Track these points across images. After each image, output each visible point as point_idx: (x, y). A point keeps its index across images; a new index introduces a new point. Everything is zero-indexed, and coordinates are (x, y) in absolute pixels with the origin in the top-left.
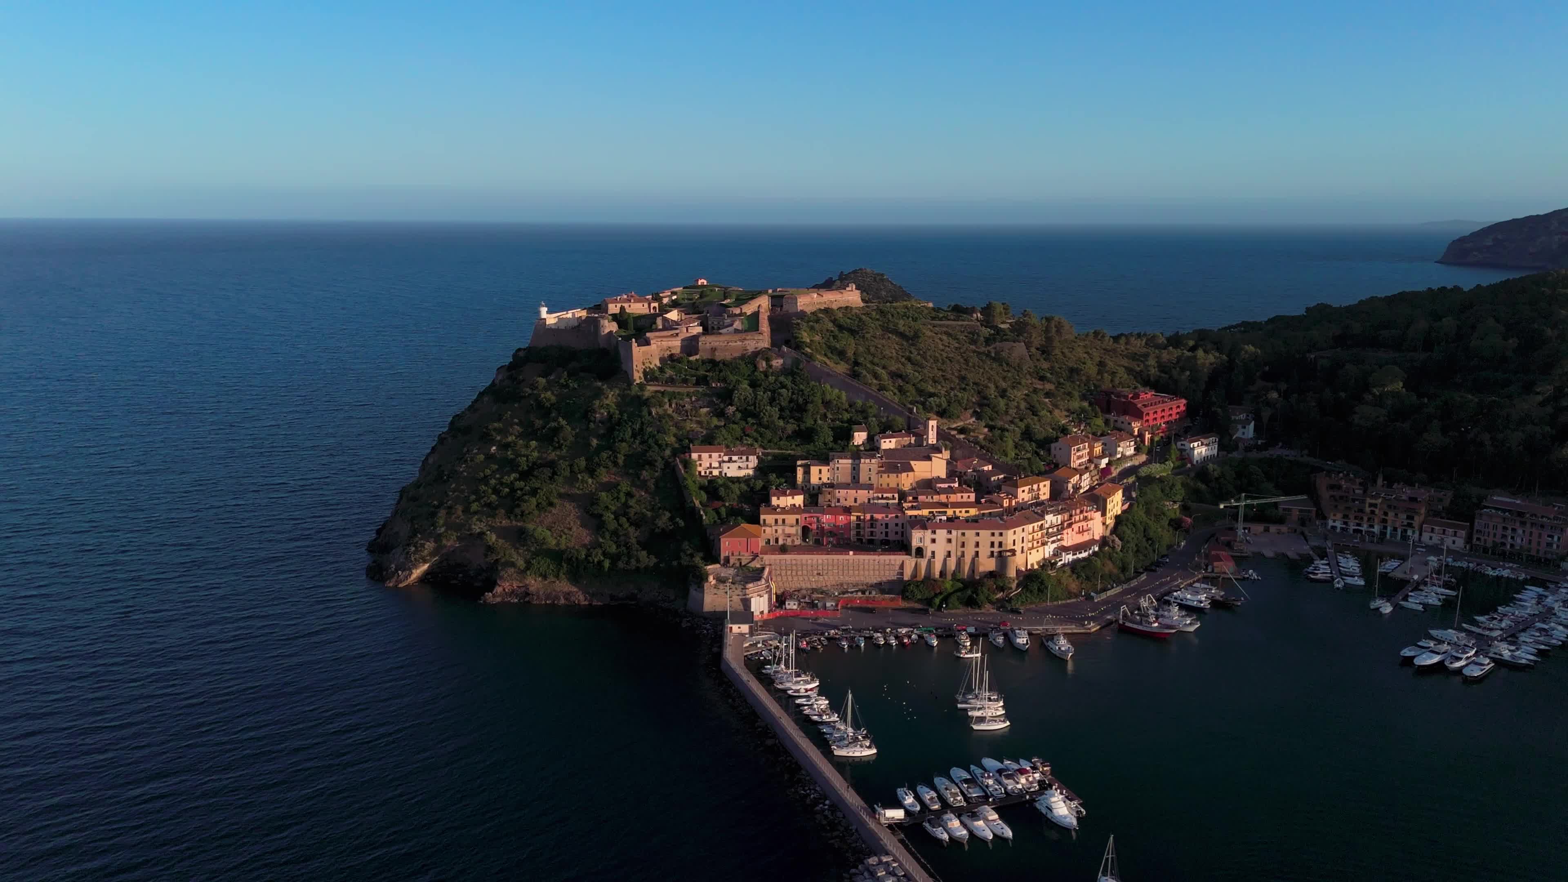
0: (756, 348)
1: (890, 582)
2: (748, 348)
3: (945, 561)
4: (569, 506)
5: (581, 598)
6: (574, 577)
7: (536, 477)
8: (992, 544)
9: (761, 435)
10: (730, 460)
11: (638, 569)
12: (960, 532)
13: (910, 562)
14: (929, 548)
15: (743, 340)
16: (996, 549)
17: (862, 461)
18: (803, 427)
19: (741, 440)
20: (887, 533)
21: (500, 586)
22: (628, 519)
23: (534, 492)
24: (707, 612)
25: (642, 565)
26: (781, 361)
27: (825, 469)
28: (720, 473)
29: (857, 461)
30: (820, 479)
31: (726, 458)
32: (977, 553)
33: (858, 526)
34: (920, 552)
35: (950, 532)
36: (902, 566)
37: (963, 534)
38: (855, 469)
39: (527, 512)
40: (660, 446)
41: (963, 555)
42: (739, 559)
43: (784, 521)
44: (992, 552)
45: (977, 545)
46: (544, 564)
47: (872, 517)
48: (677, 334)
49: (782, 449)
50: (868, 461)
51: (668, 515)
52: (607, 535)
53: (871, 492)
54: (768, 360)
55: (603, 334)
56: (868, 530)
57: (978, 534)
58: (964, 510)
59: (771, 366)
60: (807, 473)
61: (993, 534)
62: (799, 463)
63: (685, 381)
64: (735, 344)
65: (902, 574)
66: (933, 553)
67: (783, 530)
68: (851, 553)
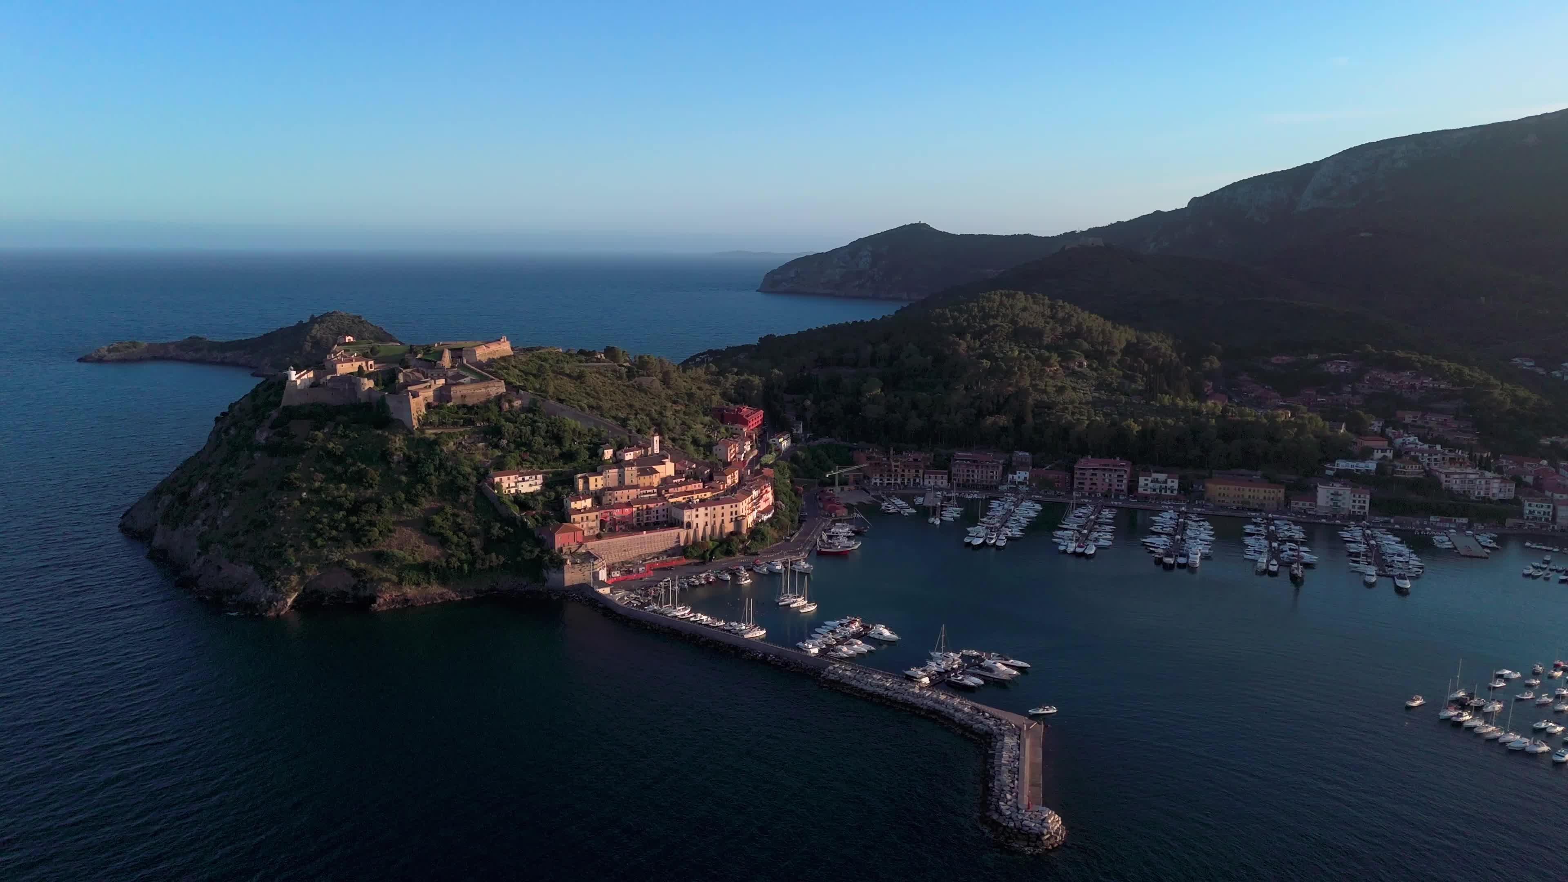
0: (497, 393)
1: (672, 549)
2: (491, 393)
3: (704, 529)
4: (407, 531)
5: (452, 595)
6: (443, 580)
7: (366, 512)
8: (732, 513)
9: (536, 460)
10: (523, 480)
11: (491, 568)
12: (713, 507)
13: (683, 533)
14: (695, 521)
15: (486, 388)
16: (734, 516)
17: (626, 469)
18: (564, 450)
19: (521, 464)
20: (657, 517)
21: (380, 597)
22: (465, 533)
23: (372, 524)
24: (568, 587)
25: (494, 564)
26: (520, 402)
27: (599, 478)
28: (517, 491)
29: (622, 470)
30: (596, 486)
31: (520, 479)
32: (723, 520)
33: (638, 514)
34: (689, 525)
35: (706, 509)
36: (678, 537)
37: (715, 509)
38: (621, 476)
39: (373, 539)
40: (463, 476)
41: (715, 523)
42: (570, 548)
43: (587, 518)
44: (732, 519)
45: (723, 515)
46: (414, 575)
47: (647, 507)
48: (430, 386)
49: (554, 468)
50: (630, 468)
51: (498, 525)
52: (453, 547)
53: (639, 490)
54: (510, 402)
55: (363, 390)
56: (645, 516)
57: (723, 508)
58: (703, 494)
59: (512, 407)
60: (586, 482)
61: (732, 507)
62: (579, 475)
63: (455, 424)
64: (480, 391)
65: (679, 542)
66: (697, 524)
67: (587, 525)
68: (645, 532)
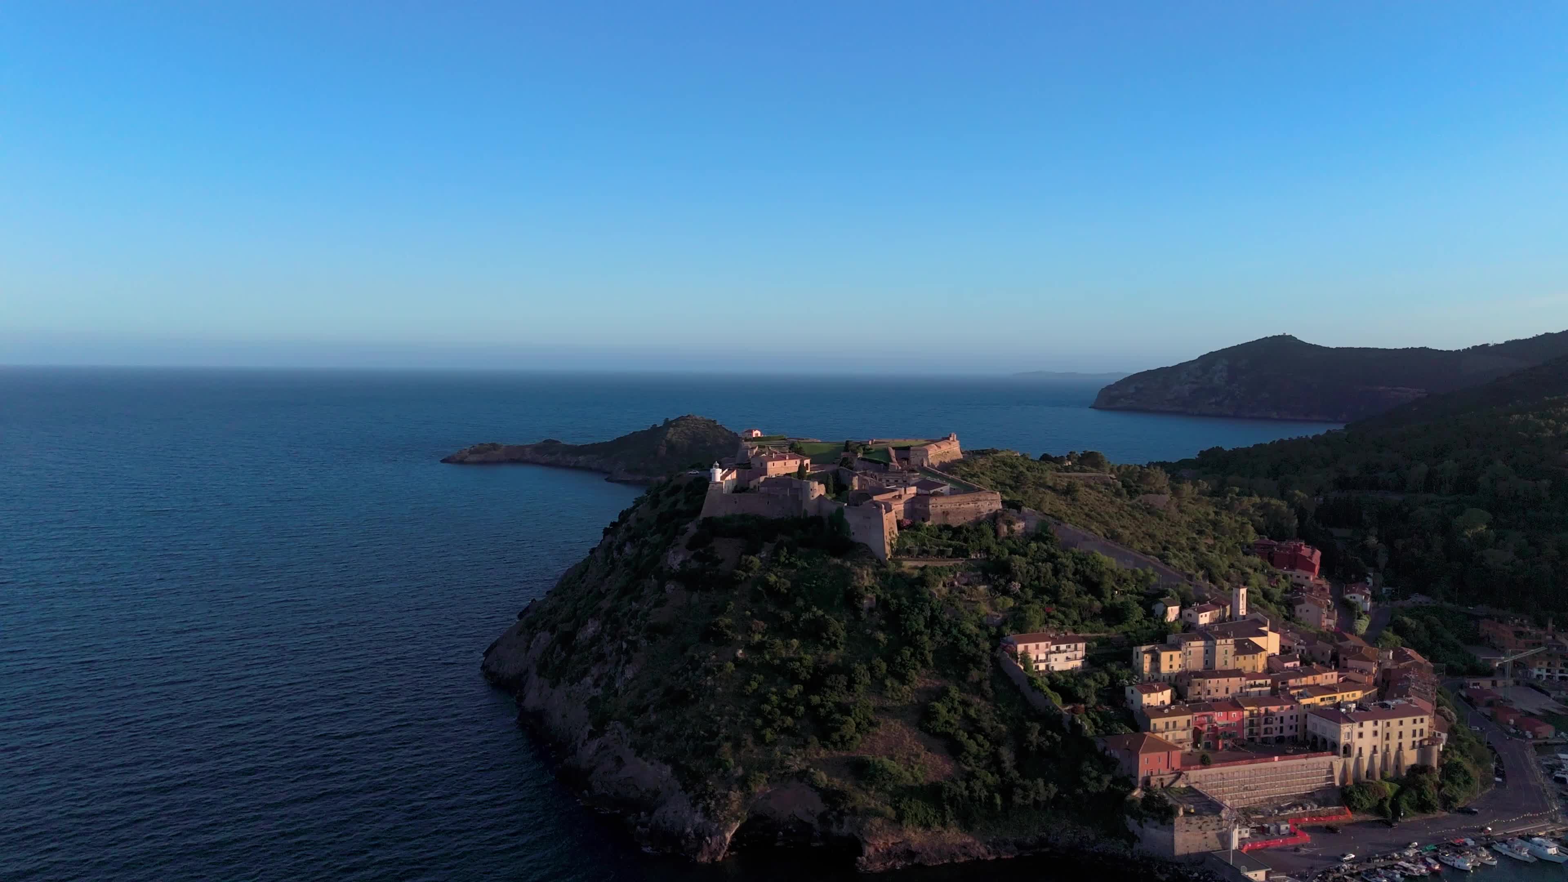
0: (991, 510)
1: (1322, 790)
2: (982, 510)
3: (1372, 759)
4: (896, 725)
5: (980, 850)
6: (966, 822)
7: (832, 688)
8: (1414, 731)
9: (1066, 616)
10: (1058, 651)
11: (1036, 803)
12: (1385, 722)
13: (1338, 763)
14: (1358, 743)
15: (976, 501)
16: (1418, 739)
17: (1218, 642)
18: (1108, 602)
19: (1046, 622)
20: (1282, 728)
21: (870, 845)
22: (986, 736)
23: (845, 710)
24: (1182, 856)
25: (1042, 798)
26: (1022, 524)
27: (1176, 654)
28: (1047, 666)
29: (1210, 643)
30: (1171, 667)
31: (1053, 648)
32: (1400, 744)
33: (1251, 722)
34: (1347, 750)
35: (1376, 724)
36: (1331, 771)
37: (1388, 724)
38: (1210, 653)
39: (848, 737)
40: (969, 637)
41: (1387, 749)
42: (1161, 779)
43: (1175, 723)
44: (1414, 742)
45: (1401, 735)
46: (917, 807)
47: (1266, 710)
48: (900, 496)
49: (1095, 632)
50: (1223, 641)
51: (1037, 726)
52: (971, 760)
53: (1243, 679)
54: (1010, 523)
55: (812, 499)
56: (1263, 727)
57: (1401, 723)
58: (1351, 693)
59: (1012, 531)
60: (1156, 660)
61: (1415, 721)
62: (1144, 648)
63: (941, 553)
64: (967, 506)
65: (1332, 779)
66: (1360, 749)
67: (1174, 735)
68: (1276, 758)
